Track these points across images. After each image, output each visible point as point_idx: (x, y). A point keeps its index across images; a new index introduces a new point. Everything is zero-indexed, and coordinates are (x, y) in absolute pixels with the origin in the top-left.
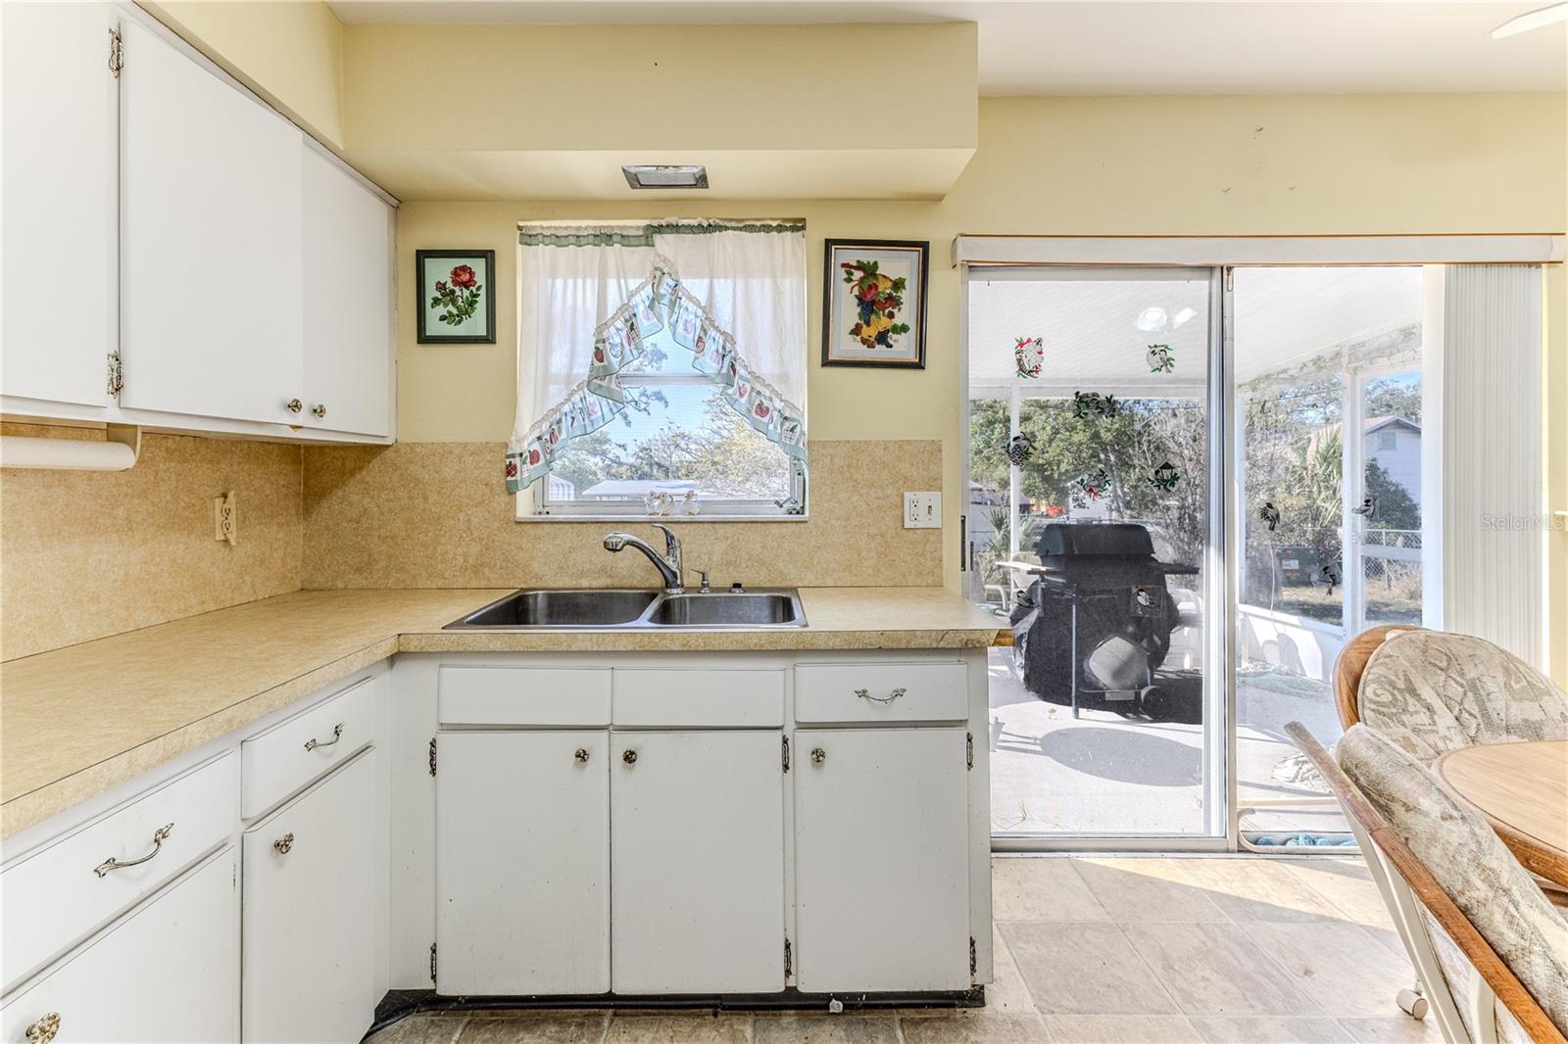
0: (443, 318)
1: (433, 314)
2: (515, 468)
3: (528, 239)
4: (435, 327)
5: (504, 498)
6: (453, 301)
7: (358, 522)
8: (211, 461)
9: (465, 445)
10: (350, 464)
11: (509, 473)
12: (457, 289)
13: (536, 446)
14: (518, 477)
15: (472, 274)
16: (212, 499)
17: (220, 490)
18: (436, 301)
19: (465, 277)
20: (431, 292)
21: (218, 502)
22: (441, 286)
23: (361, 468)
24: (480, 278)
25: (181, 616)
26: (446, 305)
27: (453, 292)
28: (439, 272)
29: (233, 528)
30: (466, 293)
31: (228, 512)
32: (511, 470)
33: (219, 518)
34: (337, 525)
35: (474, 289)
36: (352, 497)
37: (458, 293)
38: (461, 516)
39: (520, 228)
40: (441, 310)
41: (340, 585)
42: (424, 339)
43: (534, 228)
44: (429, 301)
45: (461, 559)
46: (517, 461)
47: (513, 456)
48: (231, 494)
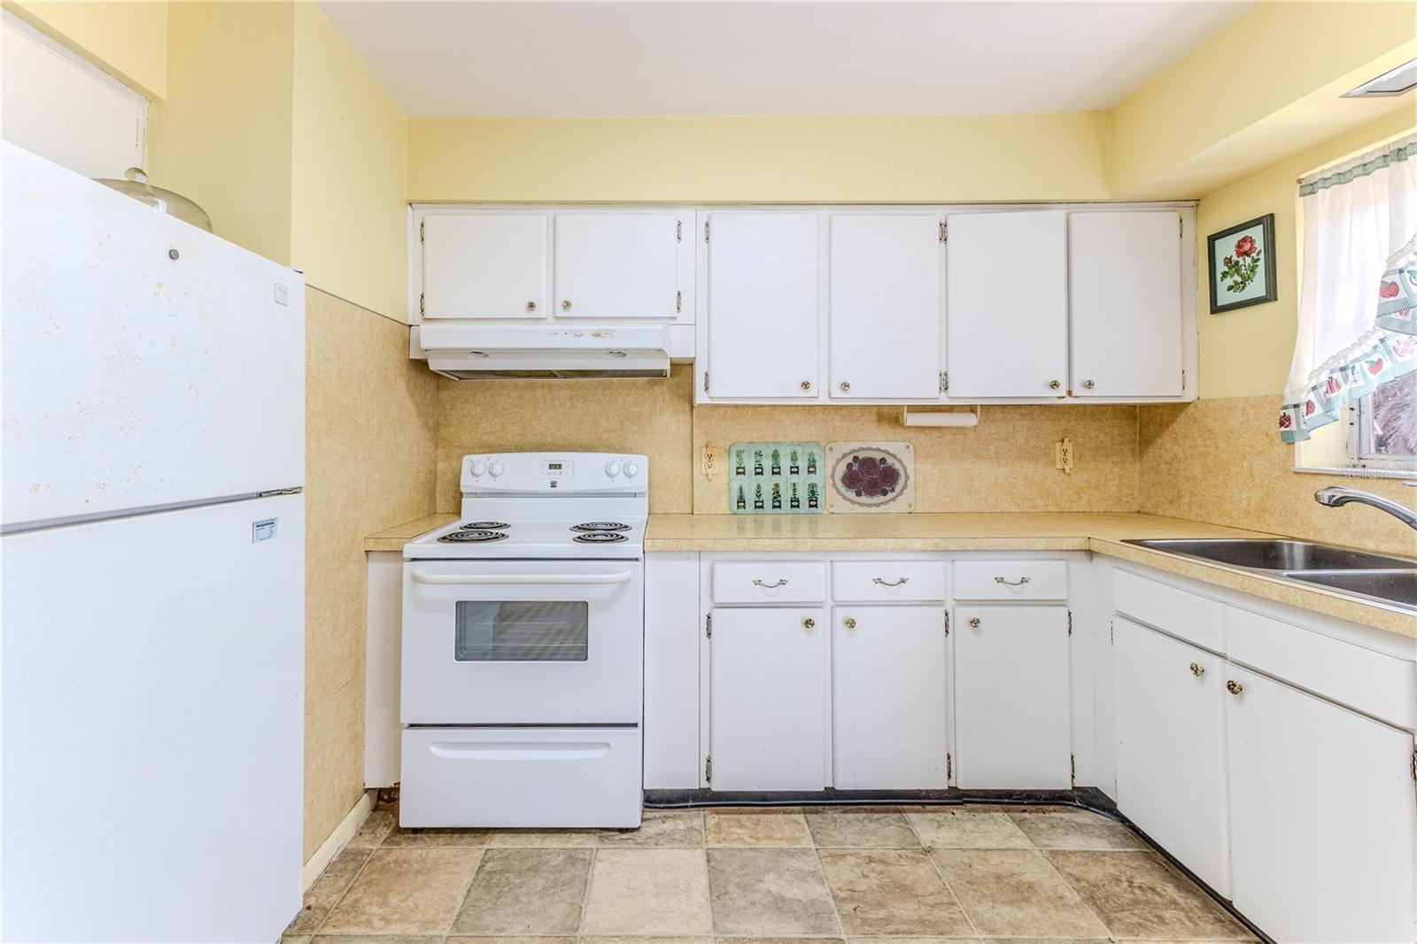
0: (1230, 288)
1: (1222, 286)
2: (1289, 419)
3: (1308, 189)
4: (1225, 298)
5: (1281, 449)
6: (1238, 271)
7: (1171, 464)
8: (1053, 420)
9: (1247, 399)
10: (1165, 418)
11: (1282, 424)
12: (1240, 259)
13: (1312, 397)
14: (1293, 427)
15: (1252, 242)
16: (1053, 442)
17: (1060, 437)
18: (1225, 275)
19: (1247, 247)
20: (1221, 268)
21: (1058, 445)
22: (1228, 261)
23: (1172, 421)
24: (1259, 245)
25: (1031, 510)
26: (1232, 276)
27: (1237, 263)
28: (1226, 248)
29: (1070, 461)
30: (1248, 260)
31: (1065, 452)
32: (1284, 421)
33: (1059, 455)
34: (1158, 466)
35: (1254, 255)
36: (1167, 445)
37: (1242, 262)
38: (1245, 463)
39: (1299, 181)
40: (1229, 281)
41: (1161, 512)
42: (1216, 309)
43: (1313, 175)
44: (1219, 276)
45: (1245, 502)
46: (1291, 412)
47: (1285, 408)
48: (1066, 440)
